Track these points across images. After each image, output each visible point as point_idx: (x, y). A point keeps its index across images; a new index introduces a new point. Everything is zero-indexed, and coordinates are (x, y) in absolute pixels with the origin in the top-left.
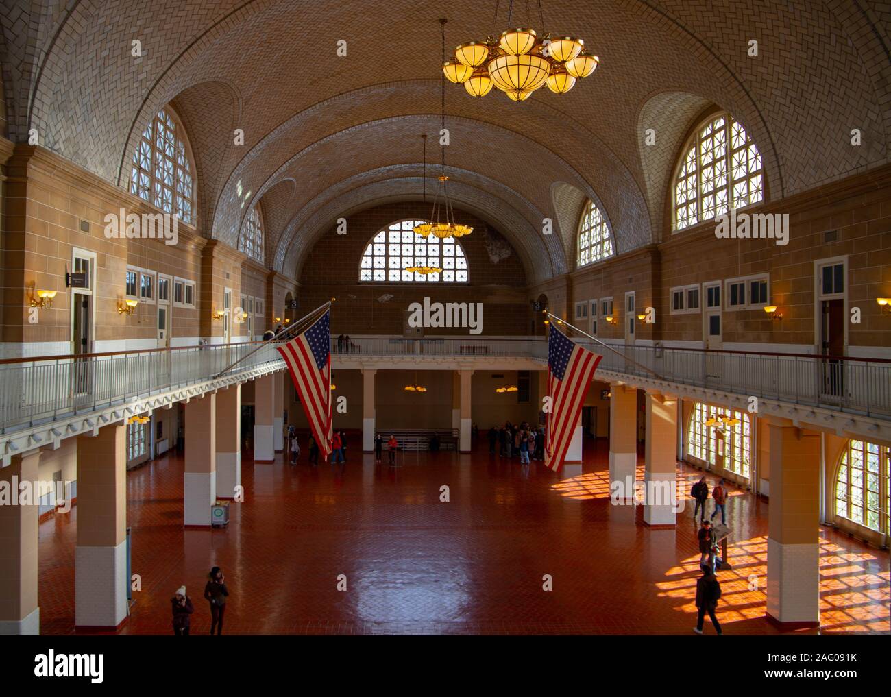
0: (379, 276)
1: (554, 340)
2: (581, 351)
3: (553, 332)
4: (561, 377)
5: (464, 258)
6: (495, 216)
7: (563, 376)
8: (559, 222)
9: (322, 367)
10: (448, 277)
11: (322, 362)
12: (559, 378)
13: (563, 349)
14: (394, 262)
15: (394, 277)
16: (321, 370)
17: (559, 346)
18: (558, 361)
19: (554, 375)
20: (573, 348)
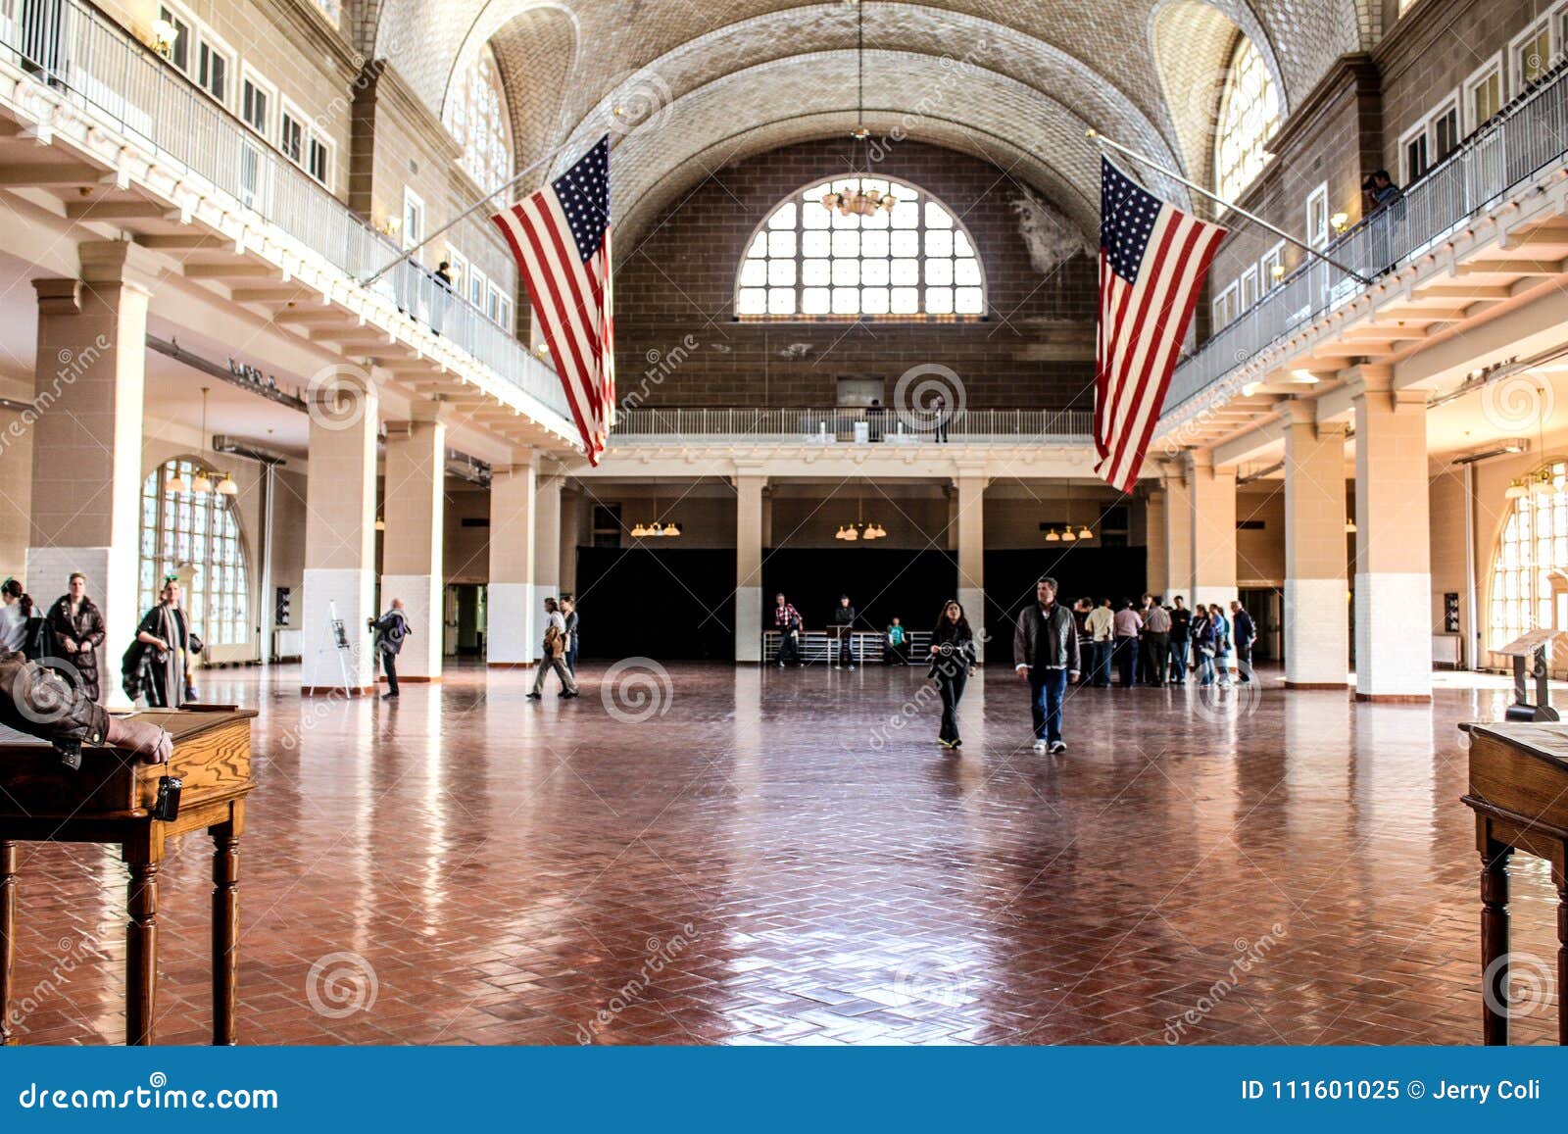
0: (782, 305)
1: (1114, 193)
2: (1177, 218)
3: (1110, 178)
4: (1130, 275)
5: (974, 262)
6: (1040, 154)
7: (1135, 274)
8: (1174, 118)
9: (590, 256)
10: (939, 305)
11: (589, 244)
12: (1126, 277)
13: (1134, 213)
14: (813, 273)
15: (816, 305)
16: (586, 262)
17: (1125, 207)
18: (1123, 241)
19: (1116, 272)
20: (1157, 212)
